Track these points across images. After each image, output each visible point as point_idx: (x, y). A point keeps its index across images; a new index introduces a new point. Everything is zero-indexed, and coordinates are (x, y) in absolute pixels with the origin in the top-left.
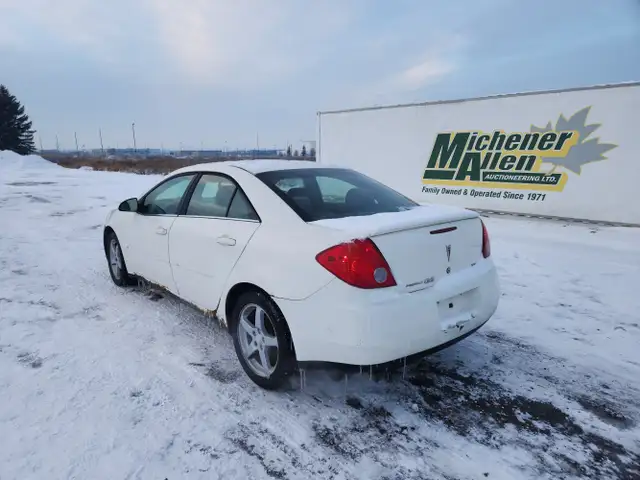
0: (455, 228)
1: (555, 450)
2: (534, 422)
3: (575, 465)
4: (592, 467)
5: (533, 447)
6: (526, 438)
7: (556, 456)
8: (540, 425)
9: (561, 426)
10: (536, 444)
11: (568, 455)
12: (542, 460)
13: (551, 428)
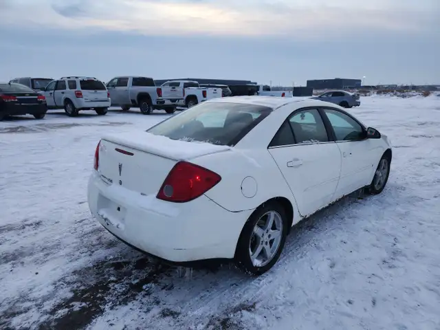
0: (132, 154)
1: (33, 310)
2: (67, 310)
3: (14, 315)
4: (5, 323)
5: (44, 301)
6: (54, 300)
7: (28, 309)
8: (62, 312)
9: (53, 324)
10: (45, 303)
11: (24, 315)
12: (30, 300)
13: (55, 317)
